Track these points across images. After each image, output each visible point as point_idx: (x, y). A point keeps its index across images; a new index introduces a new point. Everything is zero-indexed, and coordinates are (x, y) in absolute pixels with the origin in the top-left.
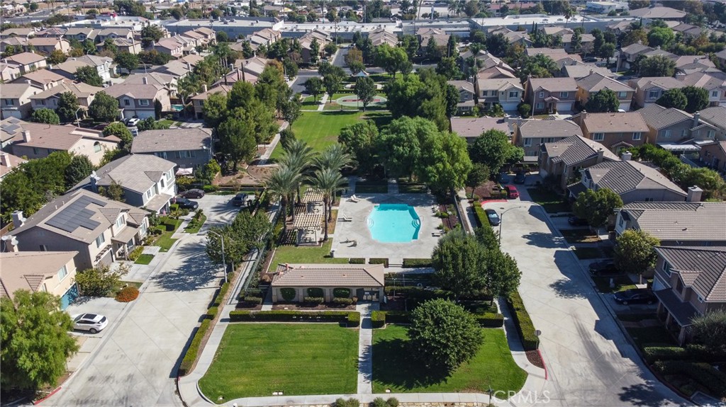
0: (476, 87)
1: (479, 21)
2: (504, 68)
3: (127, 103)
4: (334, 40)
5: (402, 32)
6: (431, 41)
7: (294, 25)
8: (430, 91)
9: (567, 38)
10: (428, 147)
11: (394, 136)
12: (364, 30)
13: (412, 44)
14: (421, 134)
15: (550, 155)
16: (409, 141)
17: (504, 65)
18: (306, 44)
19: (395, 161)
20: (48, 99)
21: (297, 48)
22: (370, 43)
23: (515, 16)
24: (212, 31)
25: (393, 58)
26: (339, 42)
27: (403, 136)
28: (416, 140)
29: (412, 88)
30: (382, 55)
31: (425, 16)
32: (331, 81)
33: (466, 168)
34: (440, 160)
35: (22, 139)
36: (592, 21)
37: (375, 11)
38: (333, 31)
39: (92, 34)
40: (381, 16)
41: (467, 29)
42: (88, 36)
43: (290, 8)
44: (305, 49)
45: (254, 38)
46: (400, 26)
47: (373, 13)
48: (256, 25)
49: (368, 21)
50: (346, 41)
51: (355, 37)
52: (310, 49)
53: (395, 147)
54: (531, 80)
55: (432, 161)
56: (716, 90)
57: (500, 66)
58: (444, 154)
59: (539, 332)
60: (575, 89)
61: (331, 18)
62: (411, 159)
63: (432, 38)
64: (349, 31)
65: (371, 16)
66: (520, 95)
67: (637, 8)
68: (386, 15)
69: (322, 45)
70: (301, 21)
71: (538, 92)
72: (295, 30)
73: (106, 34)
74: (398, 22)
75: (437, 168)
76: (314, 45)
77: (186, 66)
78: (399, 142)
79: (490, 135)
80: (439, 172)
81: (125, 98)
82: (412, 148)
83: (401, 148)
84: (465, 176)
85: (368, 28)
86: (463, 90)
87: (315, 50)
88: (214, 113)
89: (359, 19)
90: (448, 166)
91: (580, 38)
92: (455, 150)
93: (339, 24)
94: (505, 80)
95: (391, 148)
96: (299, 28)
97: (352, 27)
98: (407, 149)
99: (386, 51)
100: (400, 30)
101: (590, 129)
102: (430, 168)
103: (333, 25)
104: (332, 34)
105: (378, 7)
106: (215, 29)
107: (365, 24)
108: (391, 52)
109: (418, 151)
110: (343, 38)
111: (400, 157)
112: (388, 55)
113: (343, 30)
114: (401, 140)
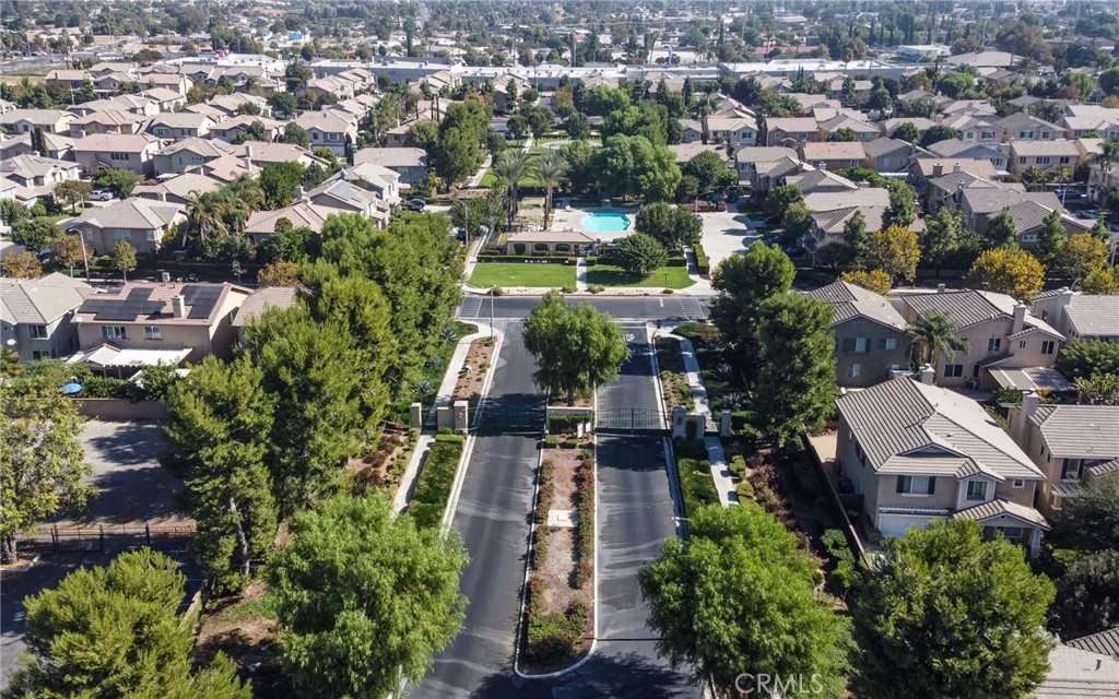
0: (705, 126)
1: (731, 66)
2: (743, 112)
3: (316, 136)
4: (533, 87)
5: (625, 79)
6: (661, 85)
7: (476, 69)
8: (648, 119)
9: (837, 86)
10: (639, 159)
11: (609, 149)
12: (572, 76)
13: (638, 89)
14: (634, 149)
15: (758, 172)
16: (623, 154)
17: (744, 108)
18: (501, 87)
19: (609, 173)
20: (231, 129)
21: (490, 91)
22: (583, 86)
23: (783, 60)
24: (369, 73)
25: (612, 100)
26: (540, 90)
27: (617, 148)
28: (630, 153)
29: (630, 119)
30: (598, 97)
31: (660, 61)
32: (537, 119)
33: (676, 178)
34: (651, 169)
35: (245, 153)
36: (883, 67)
37: (589, 53)
38: (532, 75)
39: (214, 74)
40: (597, 60)
41: (715, 76)
42: (209, 77)
43: (464, 49)
44: (499, 92)
45: (431, 81)
46: (624, 72)
47: (586, 55)
48: (424, 67)
49: (578, 65)
50: (549, 89)
51: (563, 82)
52: (506, 92)
53: (609, 160)
54: (767, 120)
55: (644, 171)
56: (971, 131)
57: (739, 109)
58: (656, 164)
59: (708, 258)
60: (815, 130)
61: (525, 61)
62: (624, 170)
63: (663, 81)
64: (554, 75)
65: (583, 58)
66: (754, 136)
67: (962, 53)
68: (604, 58)
69: (520, 91)
70: (484, 63)
71: (772, 132)
72: (478, 75)
73: (234, 74)
74: (621, 67)
75: (648, 177)
76: (511, 87)
77: (363, 107)
78: (613, 154)
79: (704, 155)
80: (650, 181)
81: (314, 131)
82: (625, 160)
83: (615, 160)
84: (675, 185)
85: (578, 73)
86: (690, 129)
87: (512, 94)
88: (422, 139)
89: (565, 62)
90: (659, 175)
91: (854, 85)
92: (665, 161)
93: (538, 68)
94: (738, 120)
95: (605, 161)
96: (483, 72)
97: (556, 71)
98: (621, 162)
99: (603, 92)
100: (623, 76)
101: (808, 157)
102: (642, 176)
103: (531, 69)
104: (530, 79)
105: (594, 47)
106: (374, 71)
107: (575, 69)
108: (609, 94)
109: (631, 162)
110: (546, 85)
111: (614, 169)
112: (605, 97)
113: (544, 75)
114: (616, 152)
